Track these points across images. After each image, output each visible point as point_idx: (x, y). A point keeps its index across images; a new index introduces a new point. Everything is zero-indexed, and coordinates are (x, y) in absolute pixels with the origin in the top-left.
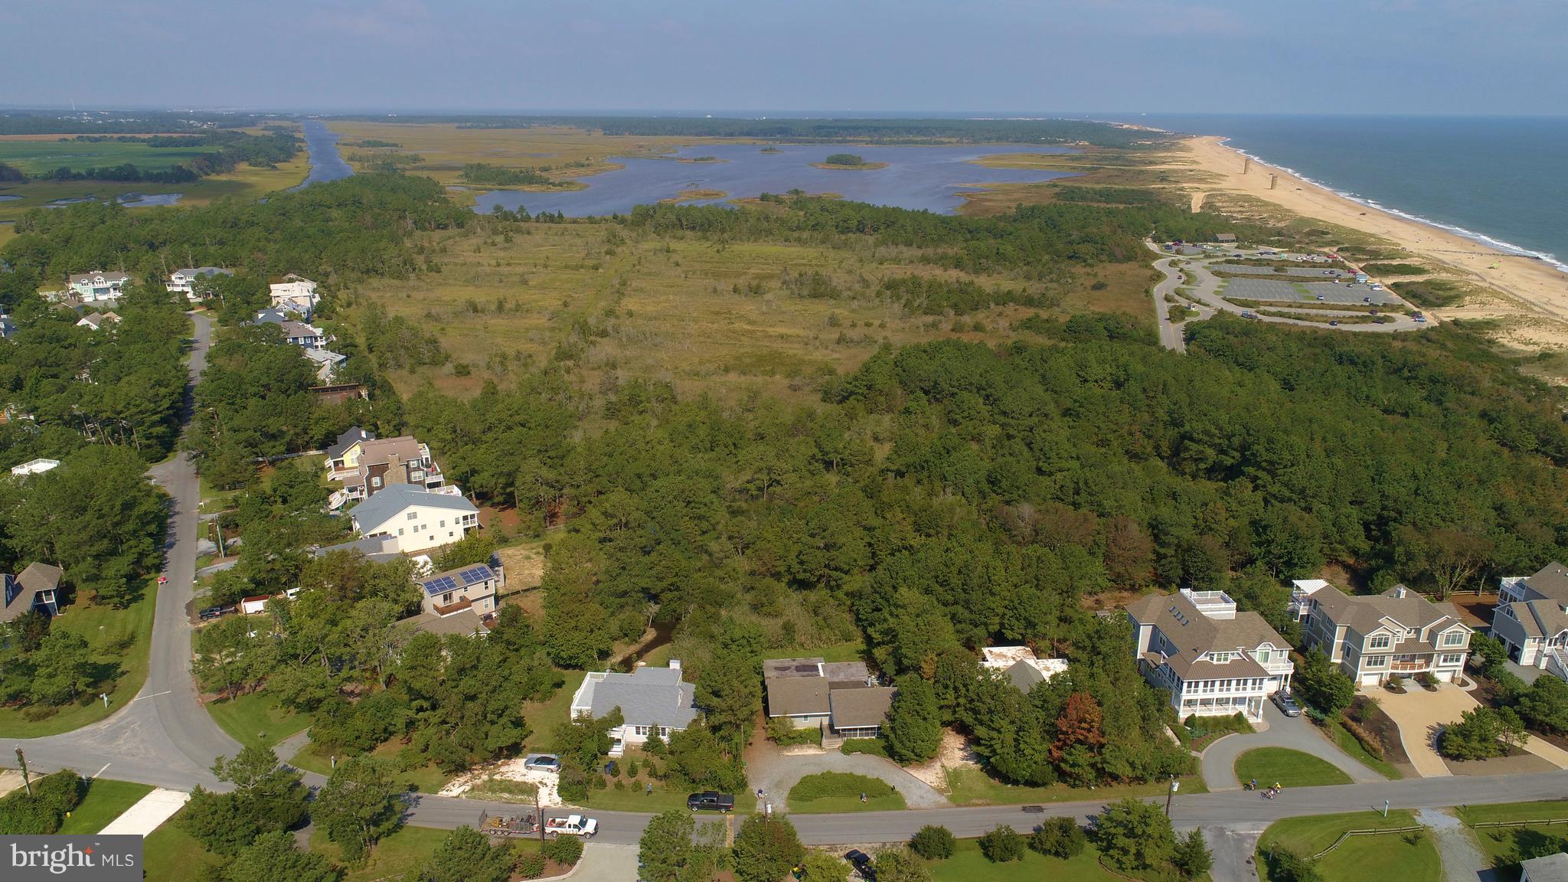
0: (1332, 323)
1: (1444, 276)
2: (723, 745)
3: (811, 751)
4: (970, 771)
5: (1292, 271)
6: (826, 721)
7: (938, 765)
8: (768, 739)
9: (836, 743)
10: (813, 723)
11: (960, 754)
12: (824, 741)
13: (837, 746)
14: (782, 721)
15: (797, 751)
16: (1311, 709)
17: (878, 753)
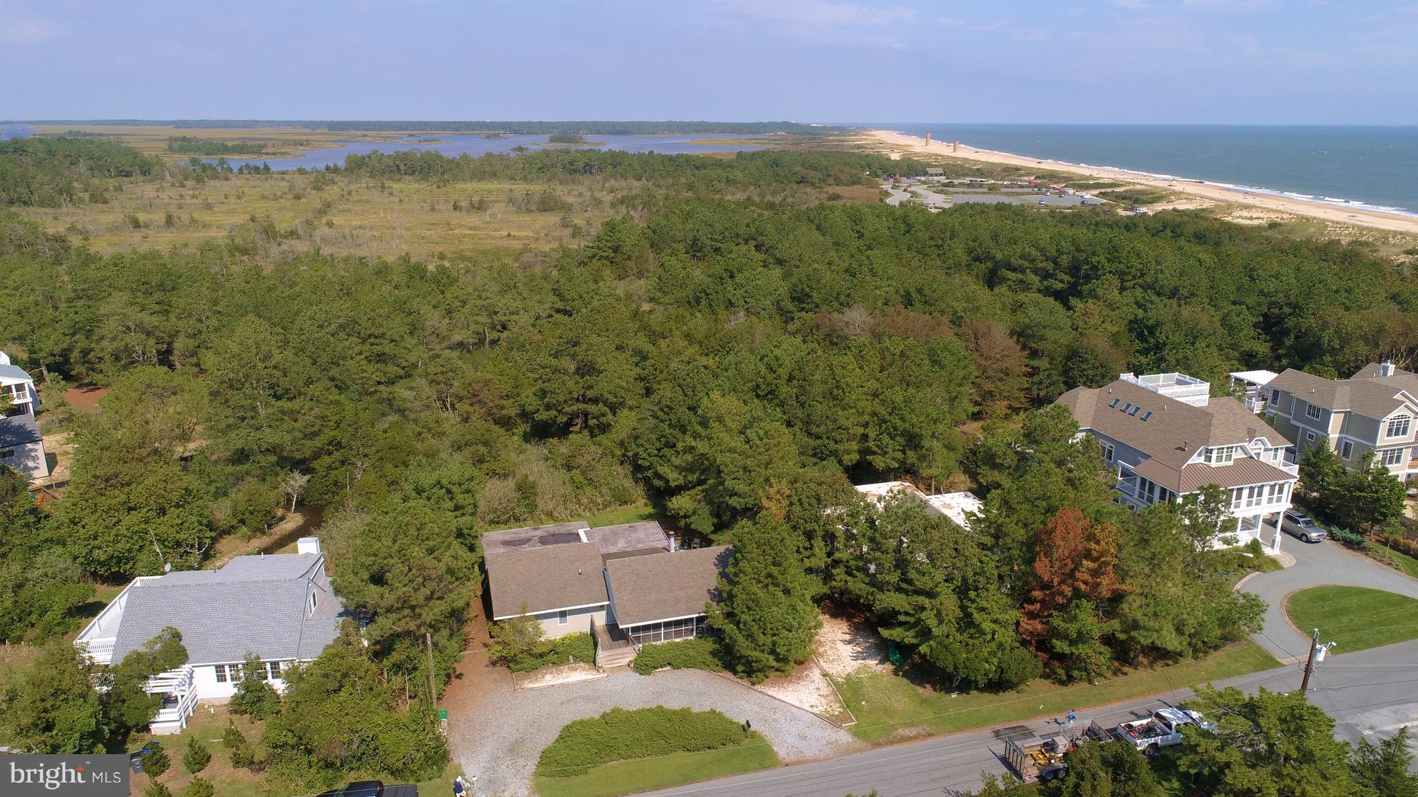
2: (397, 681)
3: (576, 676)
4: (874, 677)
5: (1004, 190)
6: (600, 619)
7: (815, 674)
8: (494, 664)
9: (623, 655)
10: (577, 625)
11: (847, 651)
12: (601, 655)
13: (626, 661)
14: (518, 628)
15: (550, 679)
16: (1335, 530)
17: (703, 665)
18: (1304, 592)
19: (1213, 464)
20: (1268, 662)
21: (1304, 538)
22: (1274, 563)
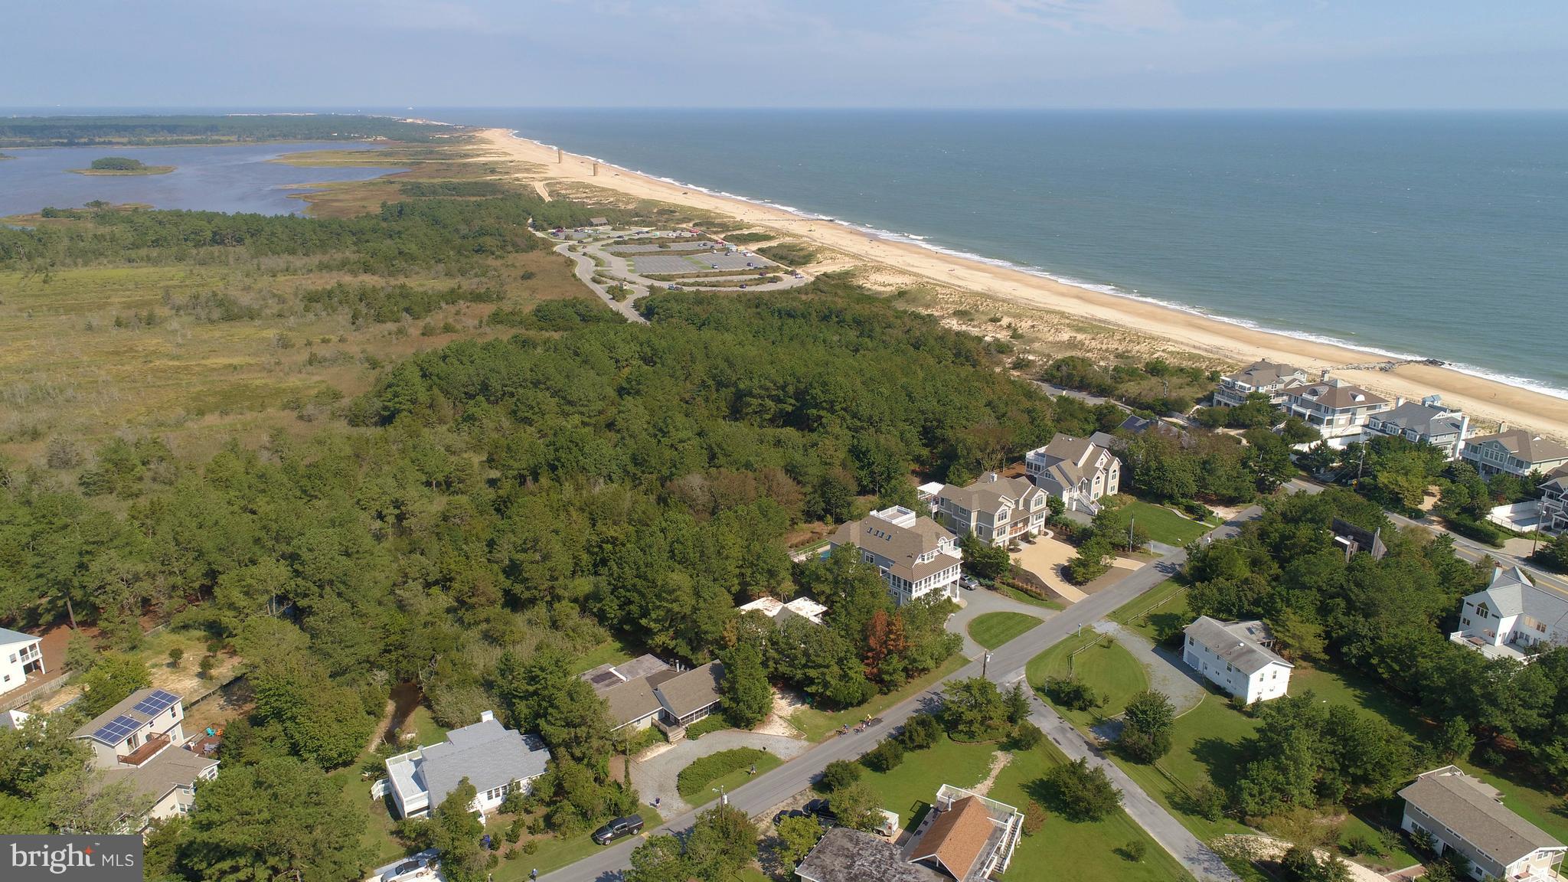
0: (741, 287)
1: (788, 240)
3: (662, 749)
4: (803, 712)
5: (674, 247)
6: (657, 717)
7: (776, 718)
9: (680, 733)
11: (784, 703)
12: (668, 735)
13: (682, 736)
15: (651, 754)
16: (982, 580)
17: (722, 727)
18: (974, 620)
19: (926, 562)
20: (966, 662)
21: (968, 588)
22: (958, 607)
